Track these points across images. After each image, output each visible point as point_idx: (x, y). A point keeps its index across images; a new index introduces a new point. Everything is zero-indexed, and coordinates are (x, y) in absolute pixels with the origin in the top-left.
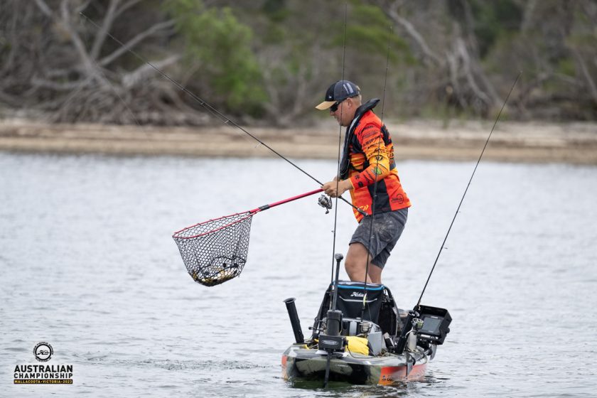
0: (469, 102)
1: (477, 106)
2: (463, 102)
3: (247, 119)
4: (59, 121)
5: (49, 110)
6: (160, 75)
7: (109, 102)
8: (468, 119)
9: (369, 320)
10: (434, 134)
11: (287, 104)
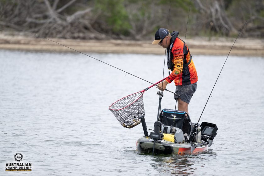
0: (220, 30)
1: (224, 31)
2: (218, 29)
3: (122, 36)
4: (38, 37)
5: (34, 32)
6: (83, 17)
7: (61, 28)
8: (220, 36)
9: (176, 127)
10: (205, 43)
11: (139, 30)
